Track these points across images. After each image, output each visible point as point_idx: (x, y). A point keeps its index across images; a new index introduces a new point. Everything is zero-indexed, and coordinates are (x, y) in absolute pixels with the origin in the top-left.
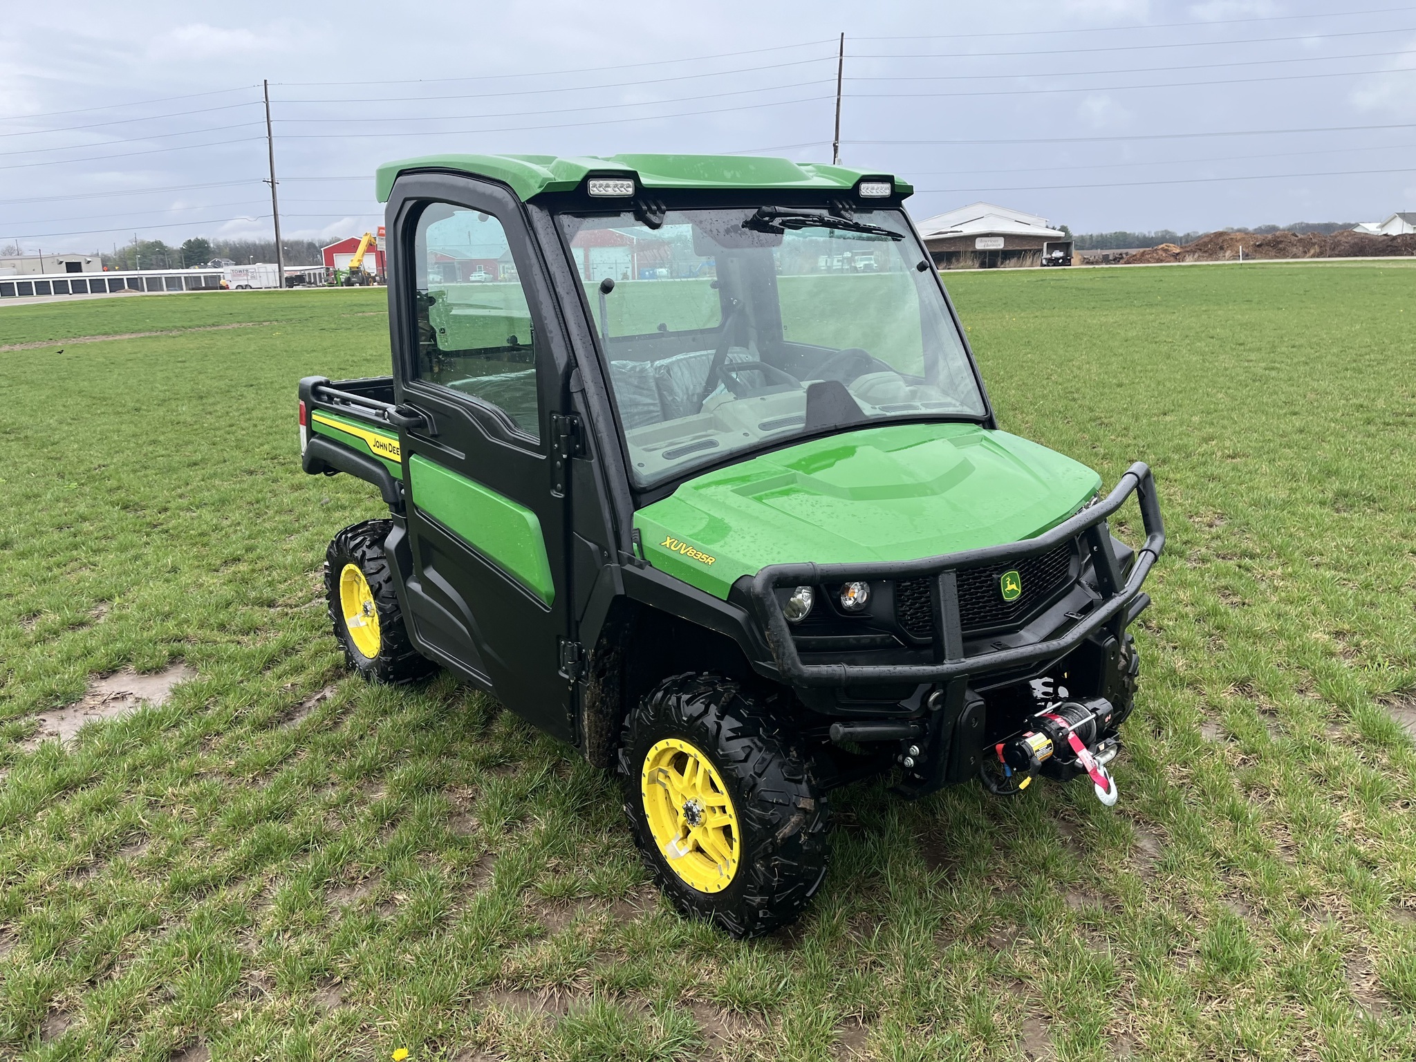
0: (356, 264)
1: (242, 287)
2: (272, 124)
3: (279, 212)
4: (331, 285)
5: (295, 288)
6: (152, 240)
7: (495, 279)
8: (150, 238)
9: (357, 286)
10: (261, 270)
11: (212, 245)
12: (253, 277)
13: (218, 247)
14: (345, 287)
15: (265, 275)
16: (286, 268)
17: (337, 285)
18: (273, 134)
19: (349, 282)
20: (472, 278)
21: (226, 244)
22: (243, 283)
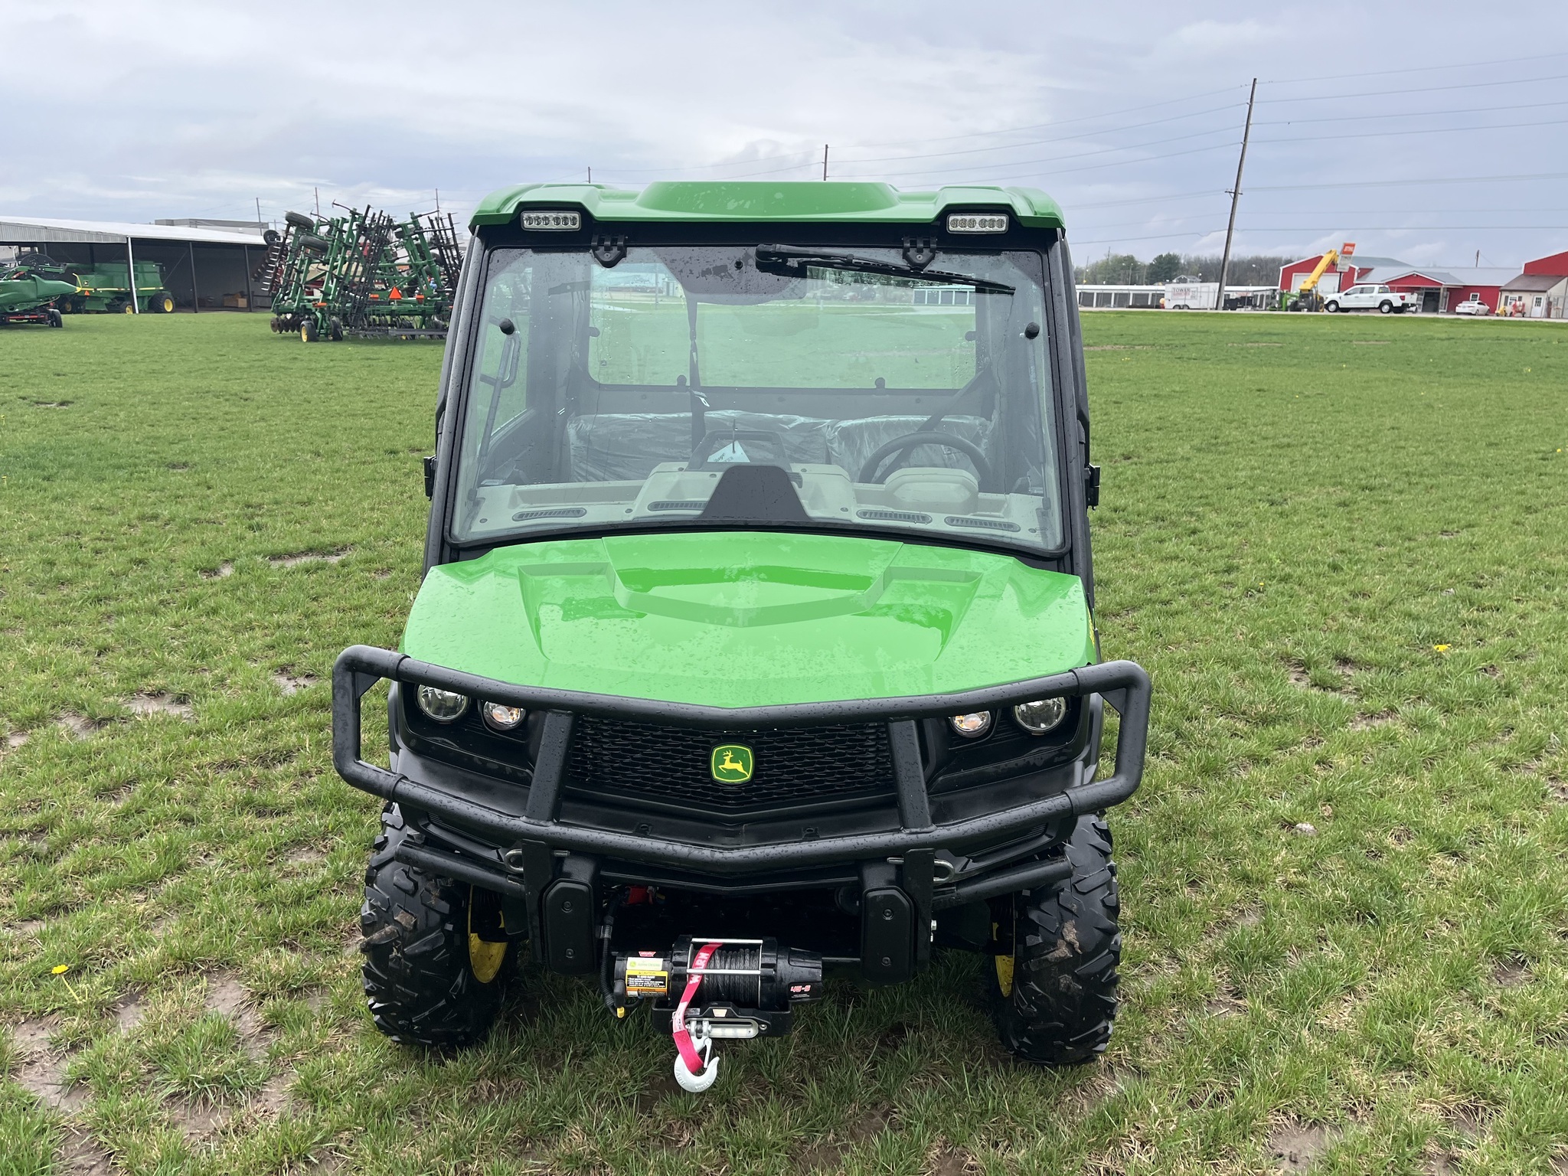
0: (1308, 286)
1: (1179, 307)
2: (1250, 127)
3: (1234, 226)
4: (1274, 309)
5: (1238, 311)
6: (1125, 255)
7: (1491, 311)
8: (1123, 253)
9: (1305, 312)
10: (1203, 289)
11: (1182, 261)
12: (1193, 297)
13: (1189, 263)
14: (1289, 313)
15: (1204, 295)
16: (1227, 288)
17: (1280, 309)
18: (1249, 139)
19: (1295, 307)
20: (1458, 309)
21: (1198, 260)
22: (1181, 303)
